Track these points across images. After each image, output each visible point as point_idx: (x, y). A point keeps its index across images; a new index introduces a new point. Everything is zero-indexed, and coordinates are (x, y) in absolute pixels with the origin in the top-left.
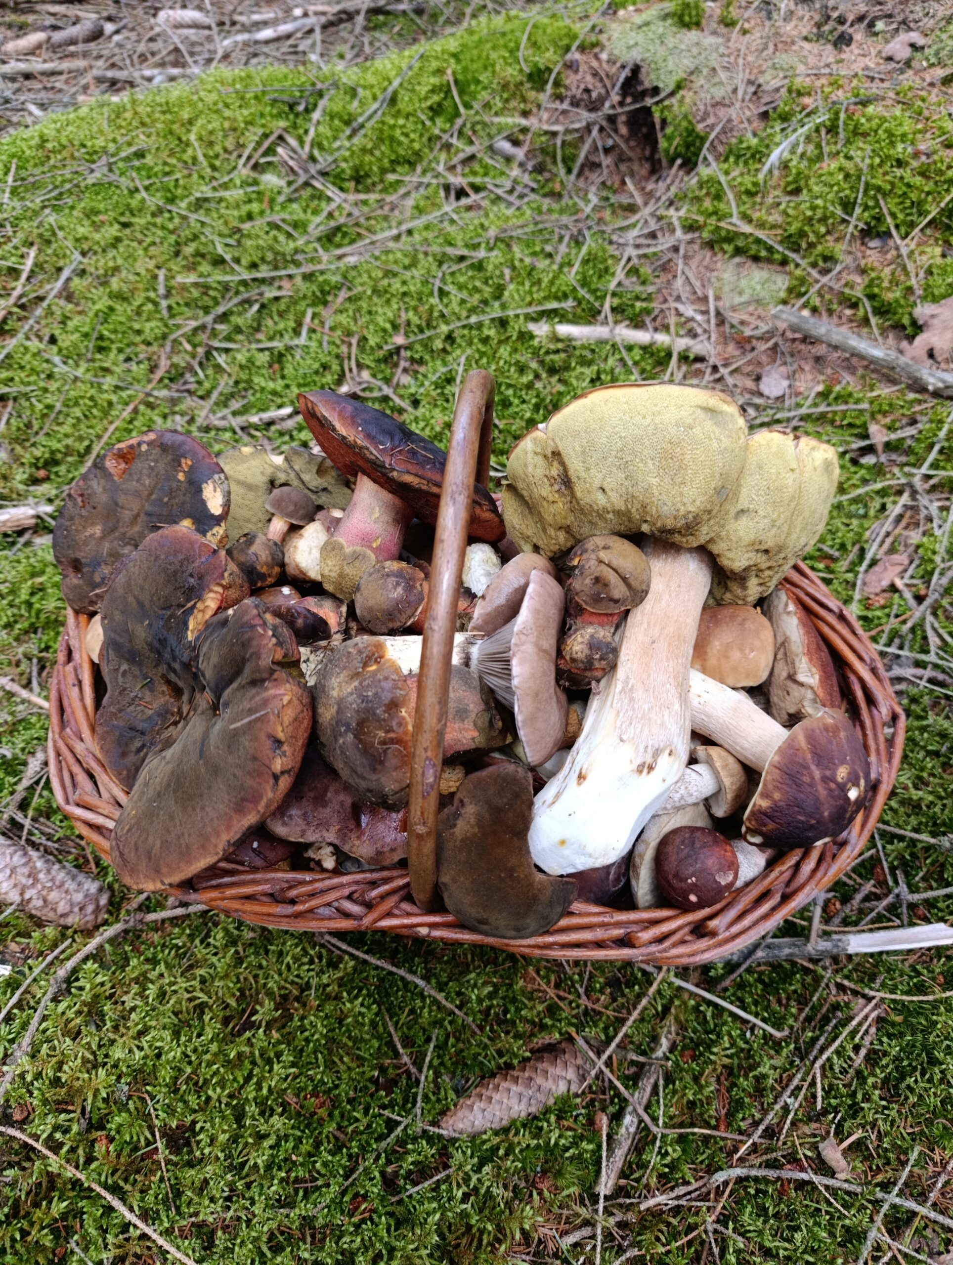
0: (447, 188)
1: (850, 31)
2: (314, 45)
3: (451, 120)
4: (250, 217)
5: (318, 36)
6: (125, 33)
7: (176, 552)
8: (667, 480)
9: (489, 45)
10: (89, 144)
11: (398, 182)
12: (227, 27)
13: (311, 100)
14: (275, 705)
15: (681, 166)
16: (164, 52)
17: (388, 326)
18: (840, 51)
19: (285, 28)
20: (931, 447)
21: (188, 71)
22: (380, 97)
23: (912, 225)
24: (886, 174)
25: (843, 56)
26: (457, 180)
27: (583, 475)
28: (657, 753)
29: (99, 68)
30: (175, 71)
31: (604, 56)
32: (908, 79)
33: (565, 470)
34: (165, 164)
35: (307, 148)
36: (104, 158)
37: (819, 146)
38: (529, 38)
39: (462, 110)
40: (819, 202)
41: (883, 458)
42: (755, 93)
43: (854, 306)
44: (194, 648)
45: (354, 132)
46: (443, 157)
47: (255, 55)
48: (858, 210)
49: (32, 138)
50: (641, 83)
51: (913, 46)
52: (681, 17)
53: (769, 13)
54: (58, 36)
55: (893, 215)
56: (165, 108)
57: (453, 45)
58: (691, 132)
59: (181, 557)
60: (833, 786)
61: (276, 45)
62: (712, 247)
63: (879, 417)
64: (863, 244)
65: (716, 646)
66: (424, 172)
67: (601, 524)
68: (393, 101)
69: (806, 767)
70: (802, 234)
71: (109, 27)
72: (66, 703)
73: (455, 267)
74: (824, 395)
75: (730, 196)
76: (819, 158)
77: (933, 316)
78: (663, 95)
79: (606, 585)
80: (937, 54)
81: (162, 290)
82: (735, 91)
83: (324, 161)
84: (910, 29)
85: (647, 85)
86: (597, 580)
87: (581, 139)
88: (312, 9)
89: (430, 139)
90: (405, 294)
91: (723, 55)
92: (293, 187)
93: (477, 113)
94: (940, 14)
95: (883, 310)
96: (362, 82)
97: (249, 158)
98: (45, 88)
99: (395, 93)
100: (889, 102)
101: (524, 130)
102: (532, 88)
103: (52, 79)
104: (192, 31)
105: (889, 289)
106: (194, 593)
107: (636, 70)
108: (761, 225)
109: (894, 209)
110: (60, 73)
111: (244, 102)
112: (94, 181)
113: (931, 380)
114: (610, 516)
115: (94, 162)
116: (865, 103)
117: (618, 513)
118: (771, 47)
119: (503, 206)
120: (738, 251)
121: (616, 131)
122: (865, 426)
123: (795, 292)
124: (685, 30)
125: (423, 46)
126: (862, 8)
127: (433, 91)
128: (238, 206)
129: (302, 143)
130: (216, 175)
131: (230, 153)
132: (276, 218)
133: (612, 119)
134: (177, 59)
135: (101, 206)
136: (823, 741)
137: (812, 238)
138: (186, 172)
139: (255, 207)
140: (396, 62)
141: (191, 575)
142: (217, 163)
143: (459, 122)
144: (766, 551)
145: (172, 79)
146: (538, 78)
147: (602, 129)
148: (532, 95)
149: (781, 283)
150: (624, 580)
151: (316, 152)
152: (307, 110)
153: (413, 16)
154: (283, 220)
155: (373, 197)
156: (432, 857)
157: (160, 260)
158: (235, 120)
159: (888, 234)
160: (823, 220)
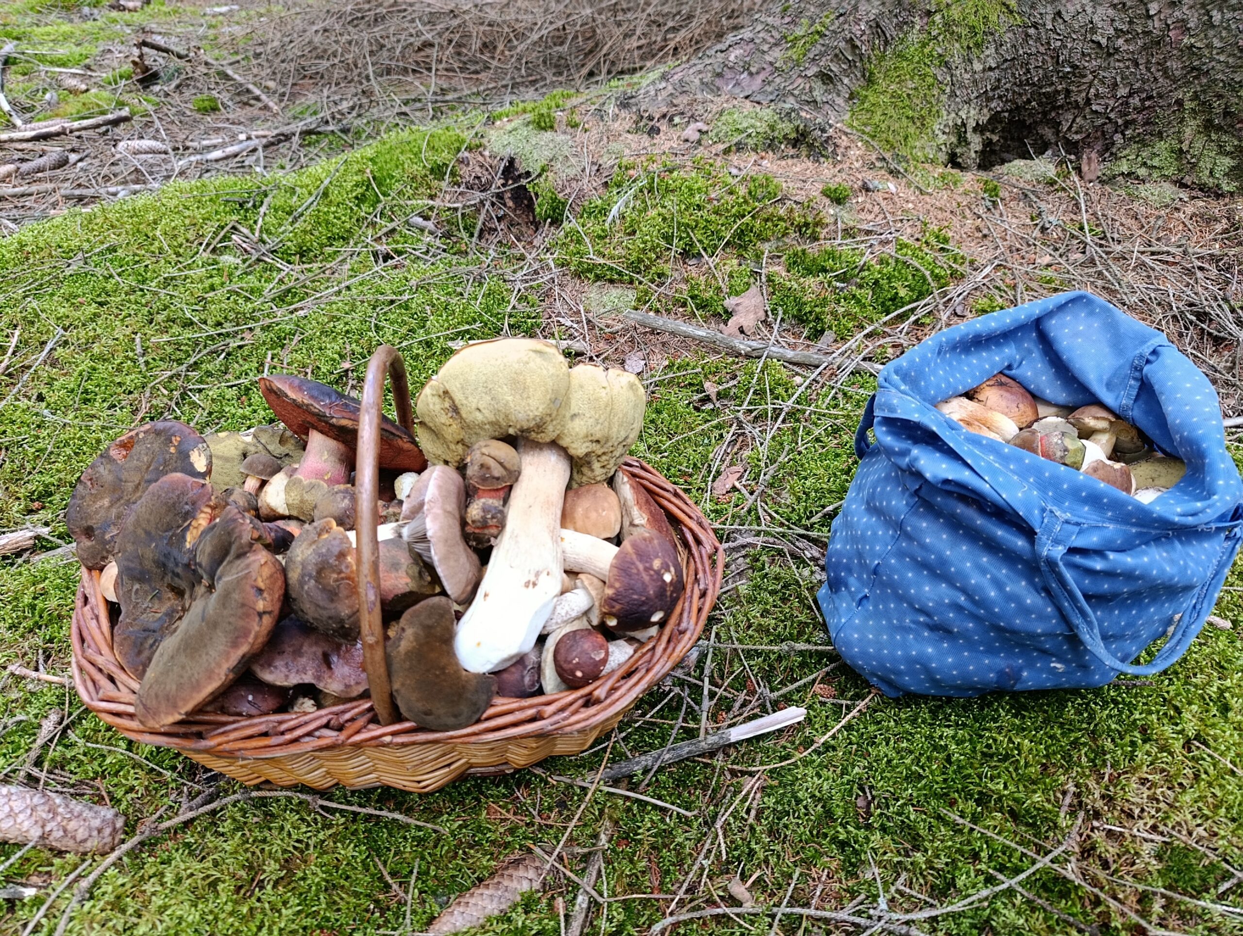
0: (375, 255)
1: (657, 125)
2: (258, 160)
3: (374, 206)
4: (212, 288)
5: (260, 153)
6: (88, 160)
7: (173, 490)
8: (518, 396)
9: (399, 150)
10: (65, 245)
11: (335, 252)
12: (181, 151)
13: (258, 199)
14: (256, 566)
15: (551, 224)
16: (126, 174)
17: (336, 356)
18: (653, 138)
19: (230, 150)
20: (747, 391)
21: (149, 186)
22: (315, 193)
23: (716, 247)
24: (691, 215)
25: (655, 141)
26: (382, 248)
27: (465, 402)
28: (537, 574)
29: (66, 189)
30: (137, 187)
31: (487, 153)
32: (700, 152)
33: (453, 402)
34: (135, 255)
35: (257, 234)
36: (80, 254)
37: (644, 201)
38: (428, 144)
39: (381, 197)
40: (648, 238)
41: (718, 405)
42: (598, 170)
43: (684, 305)
44: (193, 551)
45: (296, 219)
46: (370, 232)
47: (208, 171)
48: (675, 241)
49: (12, 244)
50: (517, 170)
51: (700, 131)
52: (538, 123)
53: (602, 117)
54: (25, 167)
55: (700, 241)
56: (132, 213)
57: (369, 152)
58: (554, 200)
59: (177, 492)
60: (652, 572)
61: (226, 162)
62: (580, 277)
63: (710, 376)
64: (685, 263)
65: (580, 511)
66: (356, 244)
67: (482, 433)
68: (325, 194)
69: (633, 564)
70: (640, 261)
71: (73, 157)
72: (85, 634)
73: (386, 309)
74: (670, 367)
75: (587, 240)
76: (645, 210)
77: (737, 305)
78: (533, 176)
79: (488, 468)
80: (717, 135)
81: (139, 350)
82: (583, 170)
83: (271, 242)
84: (696, 121)
85: (522, 171)
86: (482, 466)
87: (478, 211)
88: (254, 134)
89: (358, 220)
90: (347, 332)
91: (572, 147)
92: (247, 263)
93: (393, 199)
94: (714, 110)
95: (703, 306)
96: (299, 183)
97: (208, 245)
98: (16, 207)
99: (327, 188)
100: (688, 169)
101: (431, 209)
102: (435, 179)
103: (22, 200)
104: (150, 156)
105: (705, 290)
106: (189, 515)
107: (512, 161)
108: (611, 258)
109: (700, 238)
110: (31, 195)
111: (200, 204)
112: (71, 272)
113: (742, 347)
114: (487, 427)
115: (71, 258)
116: (671, 171)
117: (491, 423)
118: (605, 139)
119: (421, 263)
120: (598, 278)
121: (505, 205)
122: (701, 384)
123: (642, 301)
124: (543, 132)
125: (348, 155)
126: (664, 109)
127: (357, 185)
128: (201, 281)
129: (252, 231)
130: (180, 259)
131: (192, 243)
132: (234, 287)
133: (500, 196)
134: (138, 176)
135: (80, 292)
136: (643, 547)
137: (647, 262)
138: (154, 259)
139: (216, 280)
140: (326, 167)
141: (187, 504)
142: (181, 251)
143: (380, 206)
144: (598, 441)
145: (135, 193)
146: (438, 171)
147: (493, 204)
148: (435, 183)
149: (631, 295)
150: (501, 464)
151: (265, 236)
152: (254, 206)
153: (339, 134)
154: (241, 289)
155: (315, 266)
156: (383, 664)
157: (136, 327)
158: (194, 218)
159: (699, 255)
160: (653, 249)
